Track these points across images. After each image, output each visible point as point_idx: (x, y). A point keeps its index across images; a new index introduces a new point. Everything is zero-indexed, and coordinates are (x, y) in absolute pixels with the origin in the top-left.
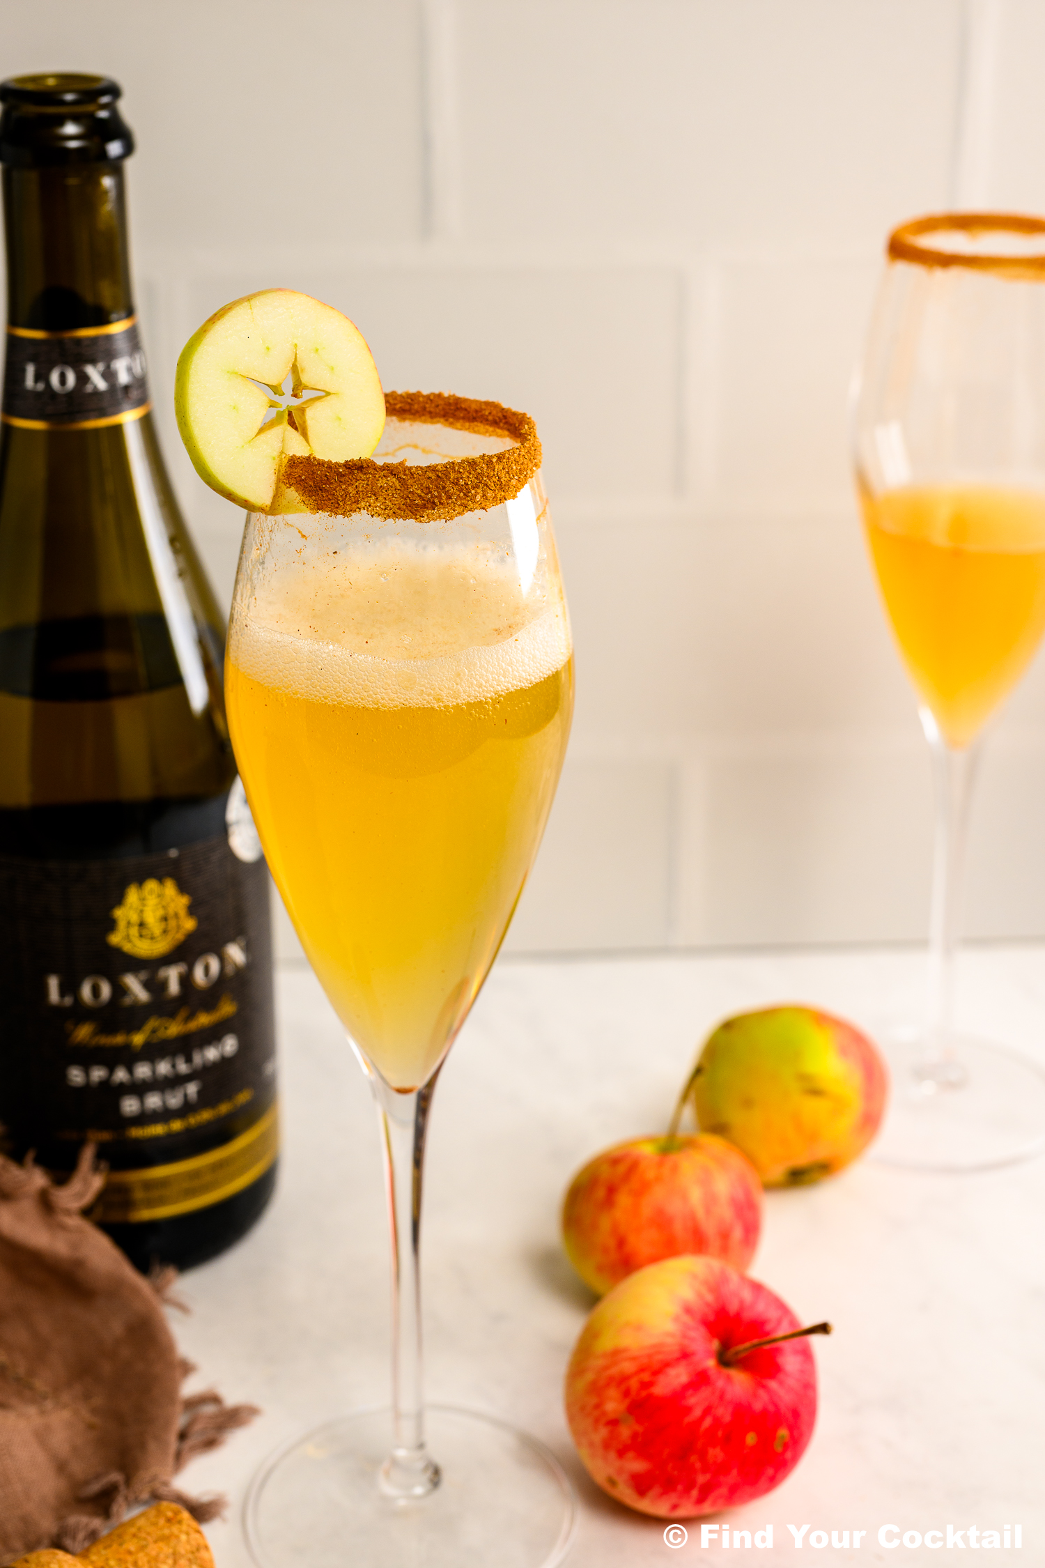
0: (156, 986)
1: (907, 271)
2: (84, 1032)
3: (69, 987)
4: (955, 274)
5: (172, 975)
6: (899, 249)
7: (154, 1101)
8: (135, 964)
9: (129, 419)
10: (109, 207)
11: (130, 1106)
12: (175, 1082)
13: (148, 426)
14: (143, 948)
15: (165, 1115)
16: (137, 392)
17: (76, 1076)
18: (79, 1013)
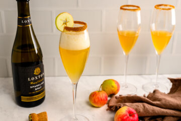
0: (38, 77)
1: (122, 10)
2: (32, 83)
3: (30, 79)
4: (126, 11)
5: (39, 76)
6: (121, 8)
7: (38, 88)
8: (36, 76)
9: (30, 25)
10: (27, 6)
11: (36, 89)
12: (39, 86)
13: (31, 26)
14: (37, 74)
15: (39, 90)
16: (31, 23)
17: (31, 87)
18: (31, 81)
